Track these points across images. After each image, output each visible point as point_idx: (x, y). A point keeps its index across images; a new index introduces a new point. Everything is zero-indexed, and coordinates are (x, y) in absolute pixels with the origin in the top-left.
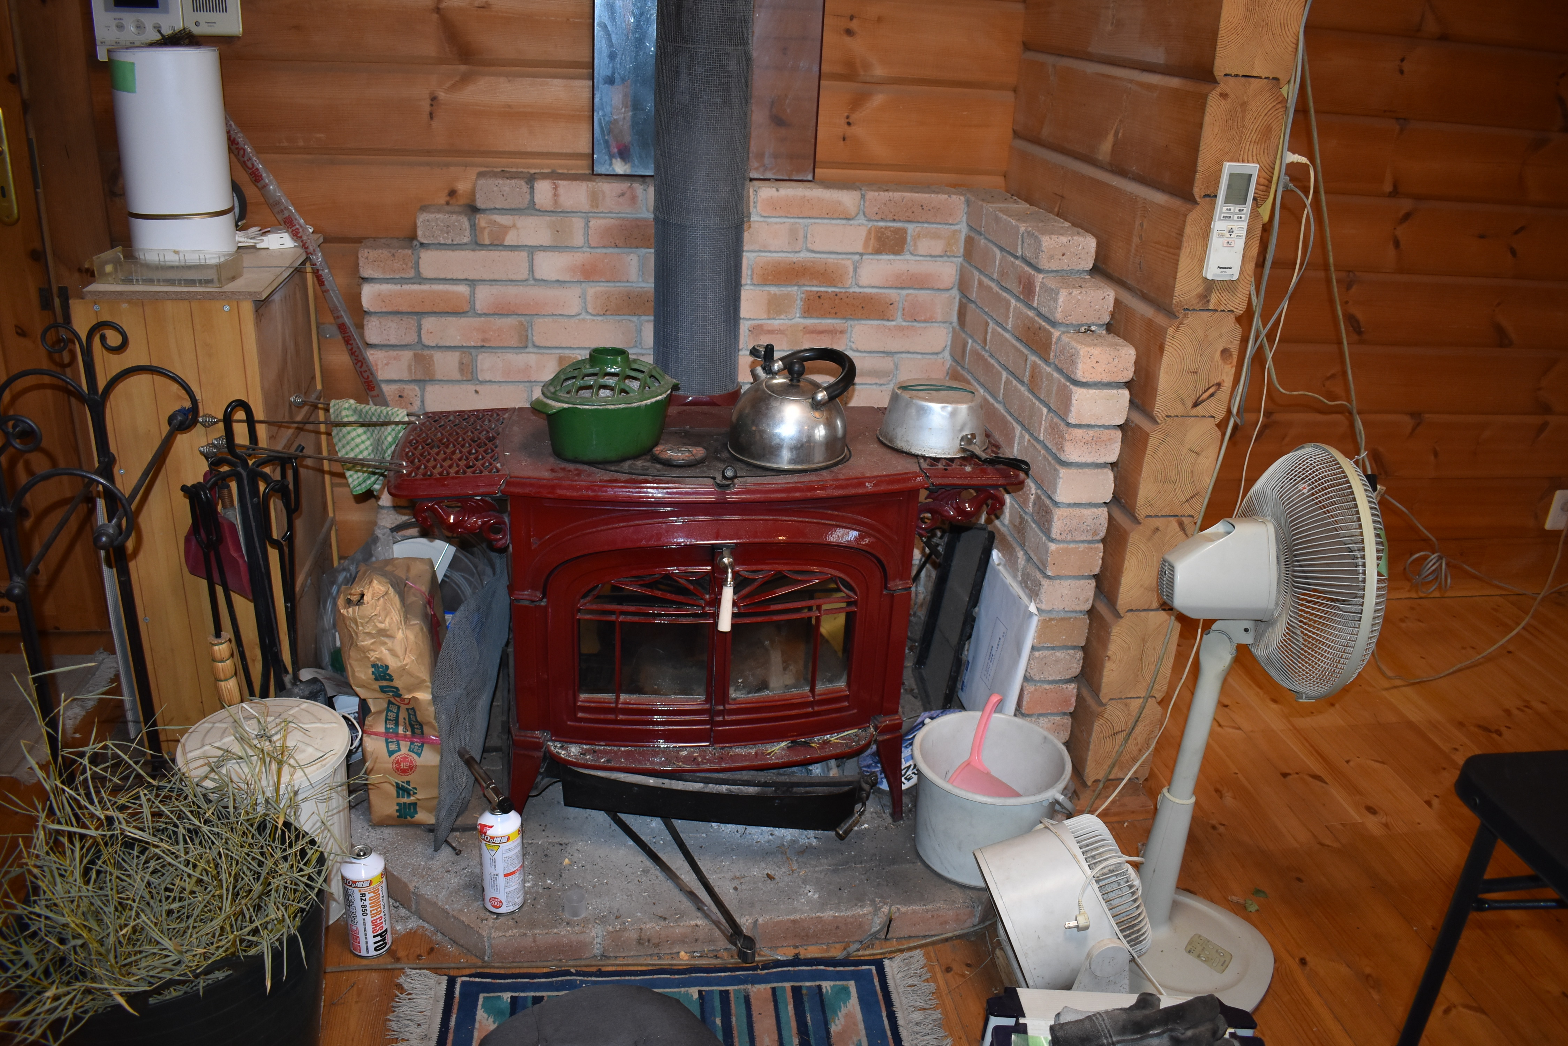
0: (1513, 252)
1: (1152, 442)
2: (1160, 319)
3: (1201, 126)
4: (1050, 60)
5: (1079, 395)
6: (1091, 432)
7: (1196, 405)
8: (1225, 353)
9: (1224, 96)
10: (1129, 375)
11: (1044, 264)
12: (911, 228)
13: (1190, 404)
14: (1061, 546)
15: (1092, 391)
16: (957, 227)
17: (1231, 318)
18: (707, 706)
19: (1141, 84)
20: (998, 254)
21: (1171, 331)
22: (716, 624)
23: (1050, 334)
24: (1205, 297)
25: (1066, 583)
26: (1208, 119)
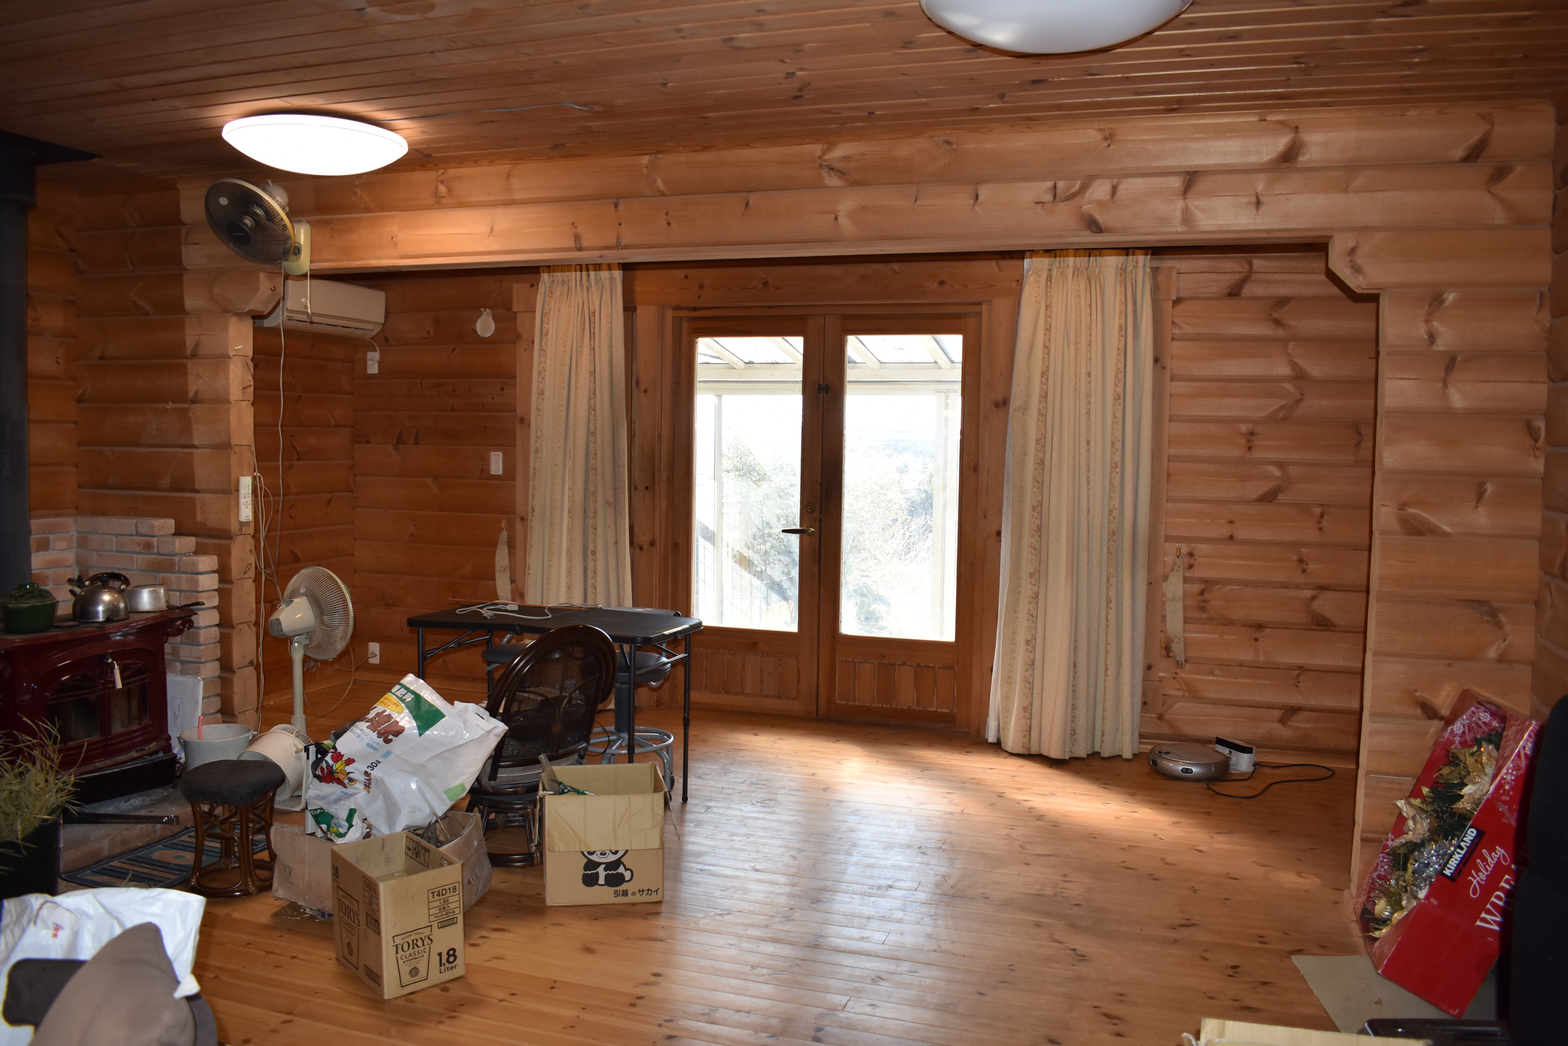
0: (291, 517)
1: (234, 591)
2: (224, 542)
3: (230, 465)
4: (107, 449)
5: (201, 578)
6: (207, 593)
7: (245, 573)
8: (251, 551)
9: (235, 453)
10: (216, 567)
11: (157, 532)
12: (51, 537)
13: (243, 573)
14: (205, 646)
15: (205, 576)
16: (71, 533)
17: (250, 537)
18: (103, 738)
19: (183, 453)
20: (114, 538)
21: (232, 545)
22: (114, 687)
23: (174, 560)
24: (241, 529)
25: (209, 664)
26: (231, 462)
